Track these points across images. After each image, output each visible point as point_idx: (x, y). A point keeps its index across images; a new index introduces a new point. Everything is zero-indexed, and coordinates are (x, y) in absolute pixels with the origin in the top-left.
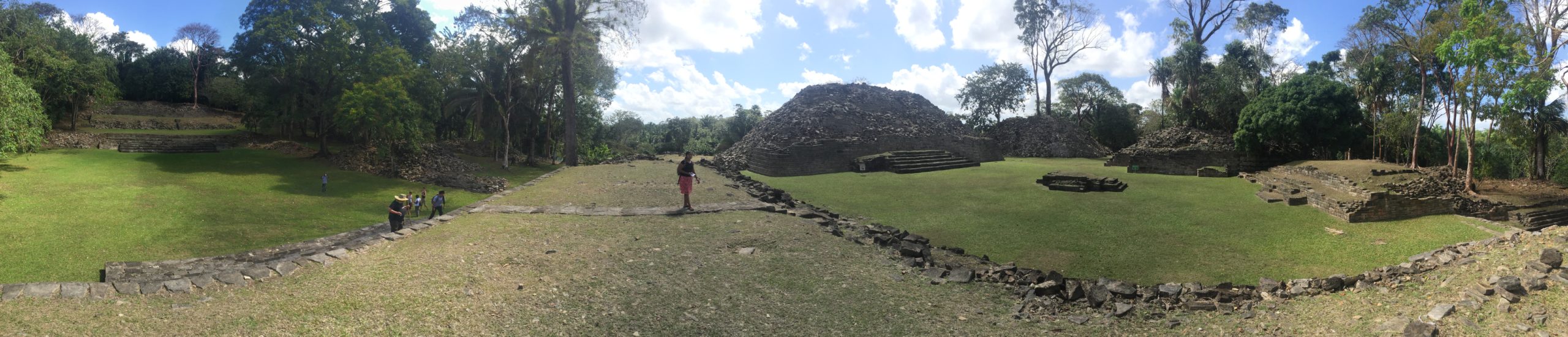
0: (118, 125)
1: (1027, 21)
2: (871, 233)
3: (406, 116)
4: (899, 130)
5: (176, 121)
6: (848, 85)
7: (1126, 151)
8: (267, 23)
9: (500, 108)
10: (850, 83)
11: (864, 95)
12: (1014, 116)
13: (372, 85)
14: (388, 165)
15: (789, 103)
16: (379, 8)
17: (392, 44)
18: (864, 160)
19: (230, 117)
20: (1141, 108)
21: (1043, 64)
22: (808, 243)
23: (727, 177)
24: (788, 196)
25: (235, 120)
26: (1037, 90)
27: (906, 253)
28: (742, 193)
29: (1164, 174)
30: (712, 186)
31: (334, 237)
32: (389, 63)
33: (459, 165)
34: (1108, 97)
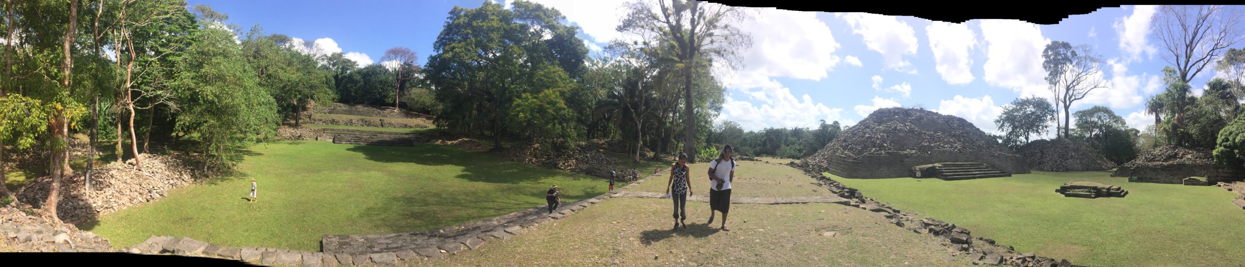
0: (333, 122)
1: (1052, 66)
2: (926, 225)
3: (564, 120)
4: (946, 146)
5: (380, 120)
6: (909, 110)
7: (1127, 165)
8: (454, 48)
9: (634, 115)
10: (911, 108)
11: (921, 118)
12: (1039, 138)
13: (536, 96)
14: (548, 159)
15: (864, 121)
16: (542, 36)
17: (552, 64)
18: (919, 169)
19: (424, 119)
20: (1138, 132)
21: (1063, 99)
22: (877, 231)
23: (812, 177)
24: (860, 194)
25: (428, 121)
26: (1058, 119)
27: (955, 241)
28: (825, 189)
29: (1157, 182)
30: (801, 184)
31: (506, 216)
32: (550, 78)
33: (603, 159)
34: (1115, 125)
